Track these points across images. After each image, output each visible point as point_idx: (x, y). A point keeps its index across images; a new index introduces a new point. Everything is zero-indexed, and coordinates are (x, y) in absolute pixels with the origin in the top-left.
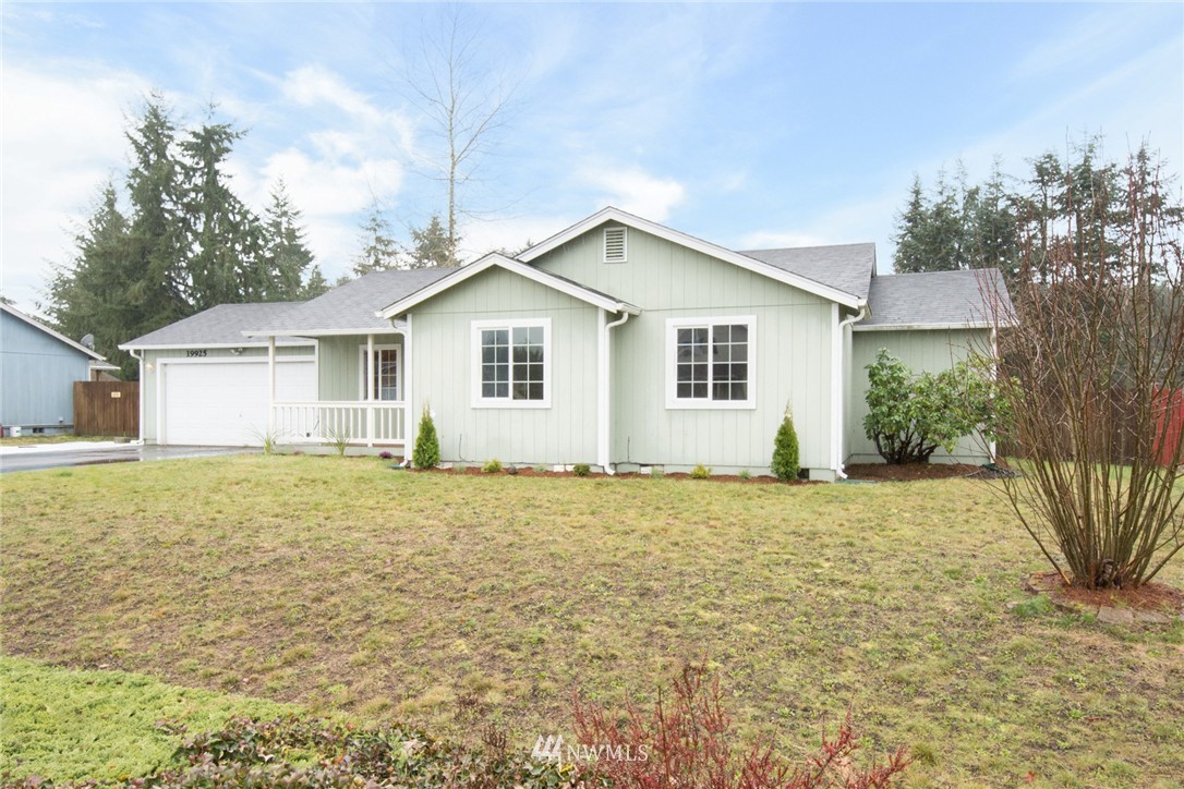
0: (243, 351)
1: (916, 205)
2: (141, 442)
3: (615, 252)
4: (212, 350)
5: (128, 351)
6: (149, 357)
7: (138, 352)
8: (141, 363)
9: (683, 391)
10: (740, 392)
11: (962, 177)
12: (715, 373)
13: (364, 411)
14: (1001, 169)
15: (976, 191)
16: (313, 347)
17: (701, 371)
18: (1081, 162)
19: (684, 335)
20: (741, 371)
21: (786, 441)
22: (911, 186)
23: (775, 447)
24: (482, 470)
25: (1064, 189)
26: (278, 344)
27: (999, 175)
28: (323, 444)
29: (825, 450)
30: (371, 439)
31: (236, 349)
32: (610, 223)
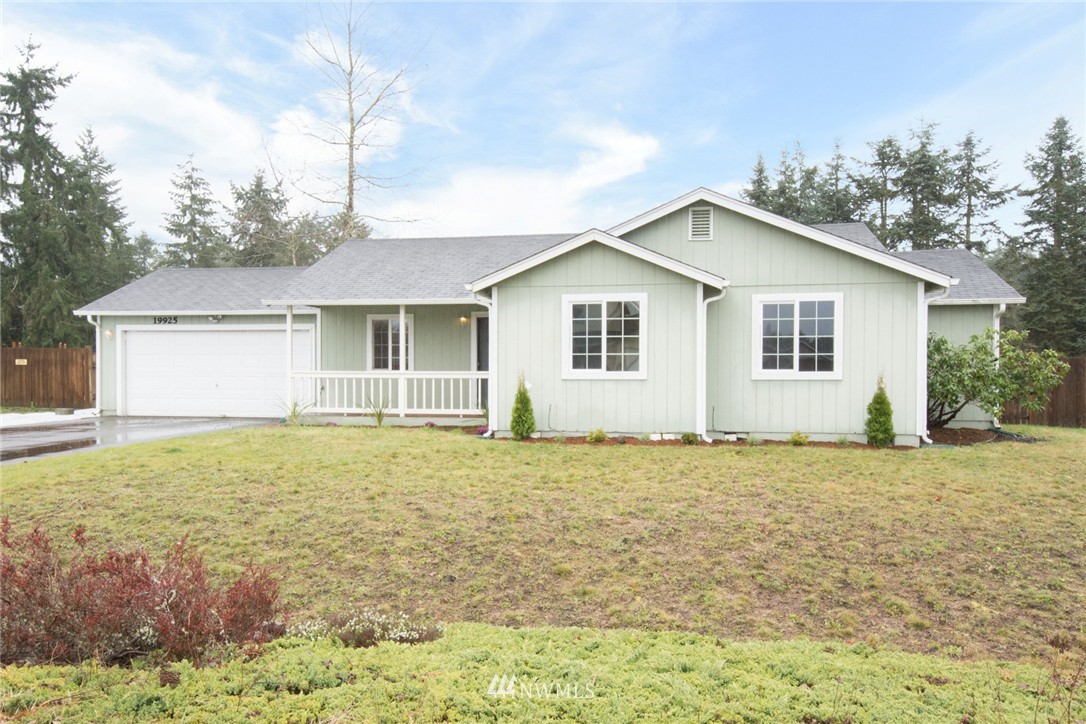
0: (219, 319)
1: (759, 182)
2: (96, 411)
3: (700, 230)
4: (184, 317)
5: (85, 318)
6: (105, 323)
7: (94, 318)
8: (98, 330)
9: (769, 363)
10: (826, 364)
11: (799, 158)
12: (801, 345)
13: (395, 382)
14: (842, 152)
15: (814, 171)
16: (315, 316)
17: (787, 344)
18: (918, 147)
19: (769, 310)
20: (827, 344)
21: (880, 409)
22: (754, 165)
23: (867, 416)
24: (588, 439)
25: (902, 173)
26: (295, 312)
27: (839, 157)
28: (349, 415)
29: (911, 418)
30: (402, 409)
31: (215, 317)
32: (702, 202)
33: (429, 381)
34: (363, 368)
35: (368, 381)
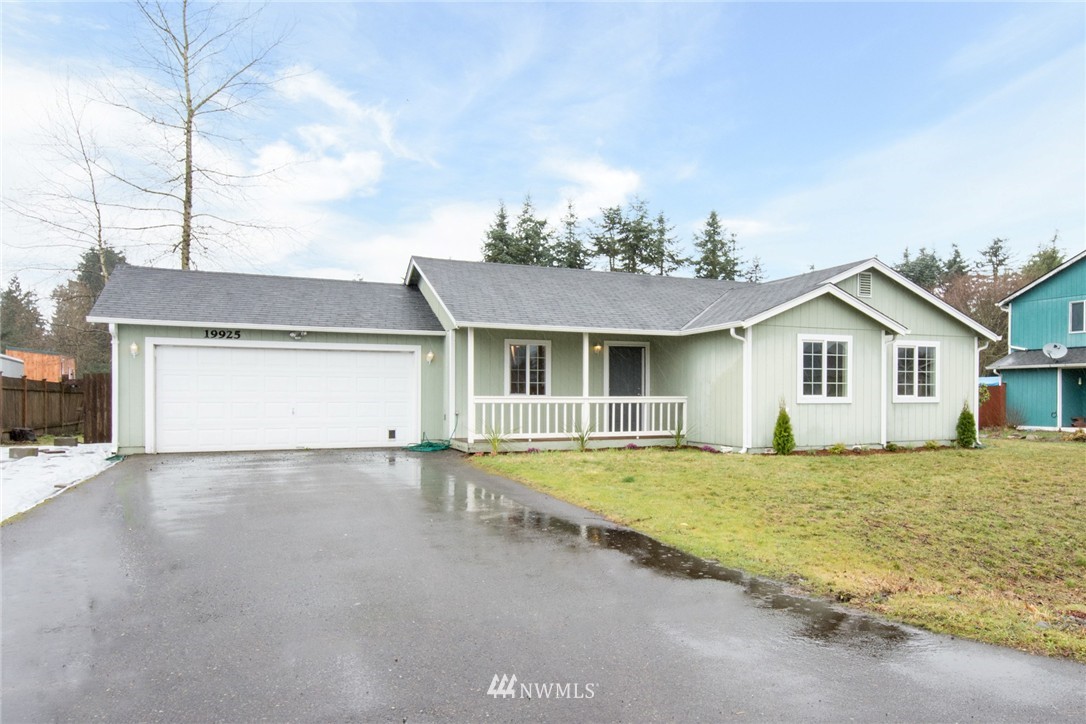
3: (865, 290)
4: (250, 331)
5: (106, 326)
8: (115, 342)
10: (930, 392)
12: (918, 378)
17: (909, 377)
19: (901, 352)
20: (931, 378)
31: (299, 333)
33: (561, 406)
34: (501, 393)
35: (507, 406)
